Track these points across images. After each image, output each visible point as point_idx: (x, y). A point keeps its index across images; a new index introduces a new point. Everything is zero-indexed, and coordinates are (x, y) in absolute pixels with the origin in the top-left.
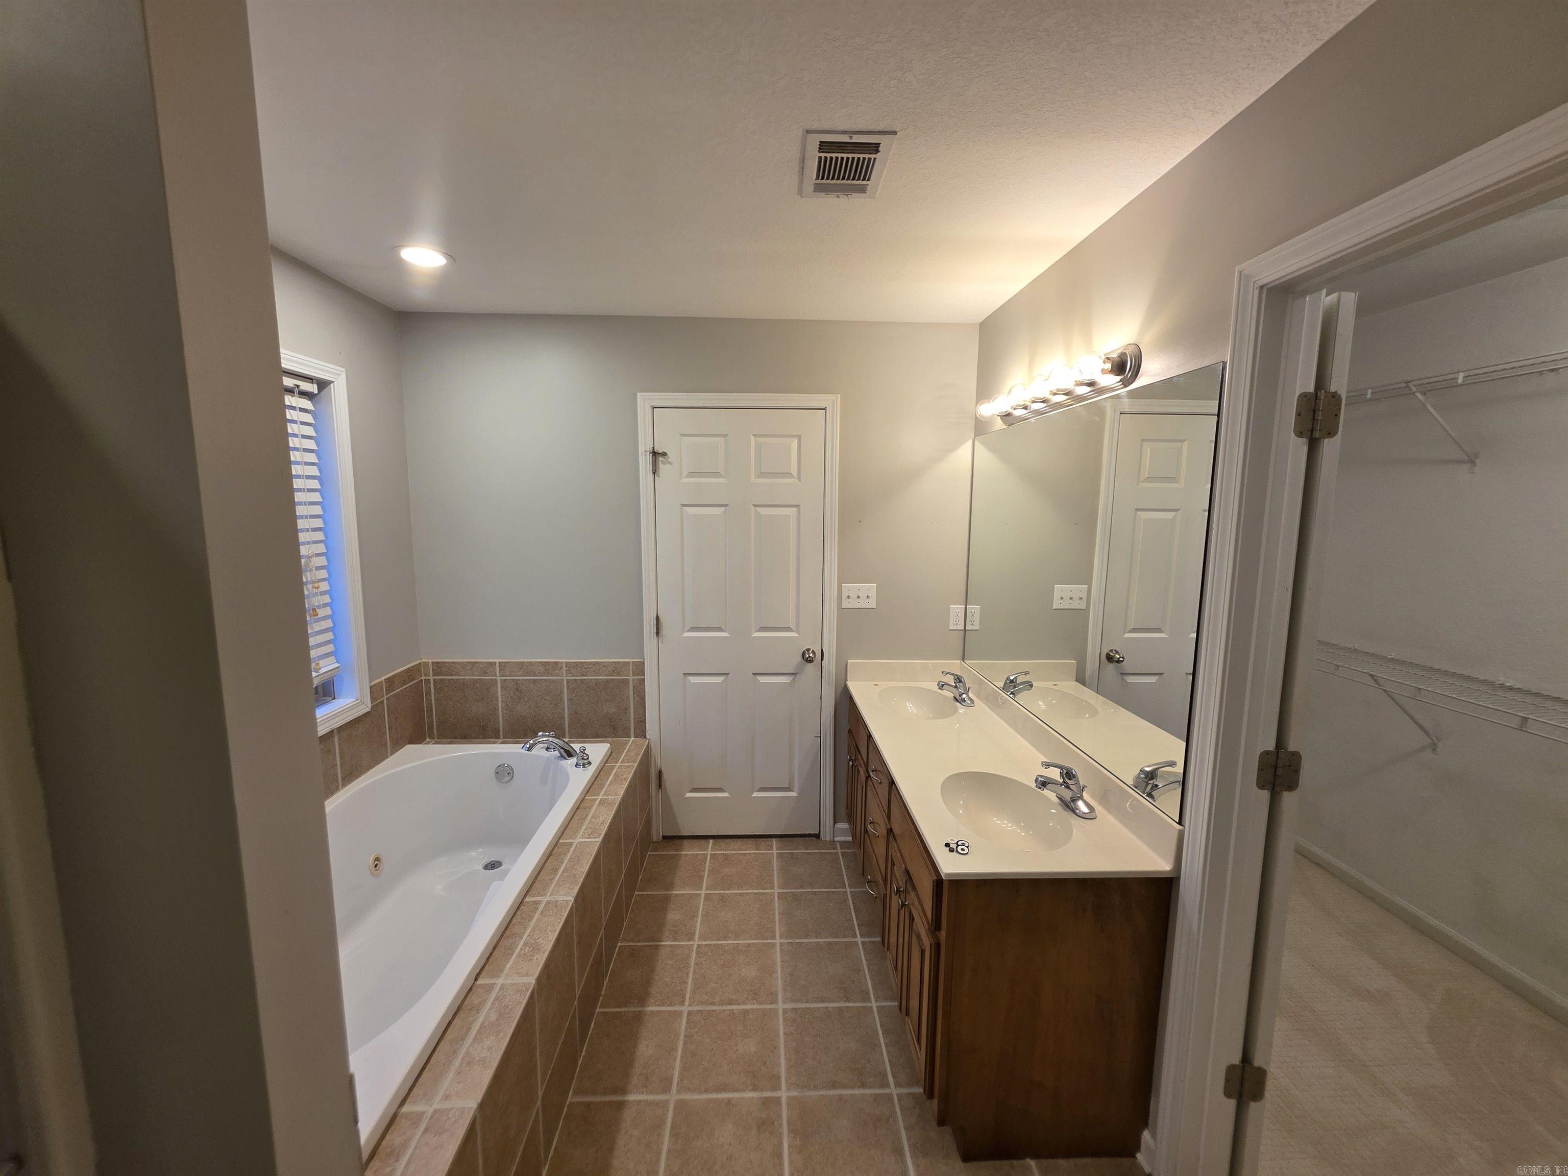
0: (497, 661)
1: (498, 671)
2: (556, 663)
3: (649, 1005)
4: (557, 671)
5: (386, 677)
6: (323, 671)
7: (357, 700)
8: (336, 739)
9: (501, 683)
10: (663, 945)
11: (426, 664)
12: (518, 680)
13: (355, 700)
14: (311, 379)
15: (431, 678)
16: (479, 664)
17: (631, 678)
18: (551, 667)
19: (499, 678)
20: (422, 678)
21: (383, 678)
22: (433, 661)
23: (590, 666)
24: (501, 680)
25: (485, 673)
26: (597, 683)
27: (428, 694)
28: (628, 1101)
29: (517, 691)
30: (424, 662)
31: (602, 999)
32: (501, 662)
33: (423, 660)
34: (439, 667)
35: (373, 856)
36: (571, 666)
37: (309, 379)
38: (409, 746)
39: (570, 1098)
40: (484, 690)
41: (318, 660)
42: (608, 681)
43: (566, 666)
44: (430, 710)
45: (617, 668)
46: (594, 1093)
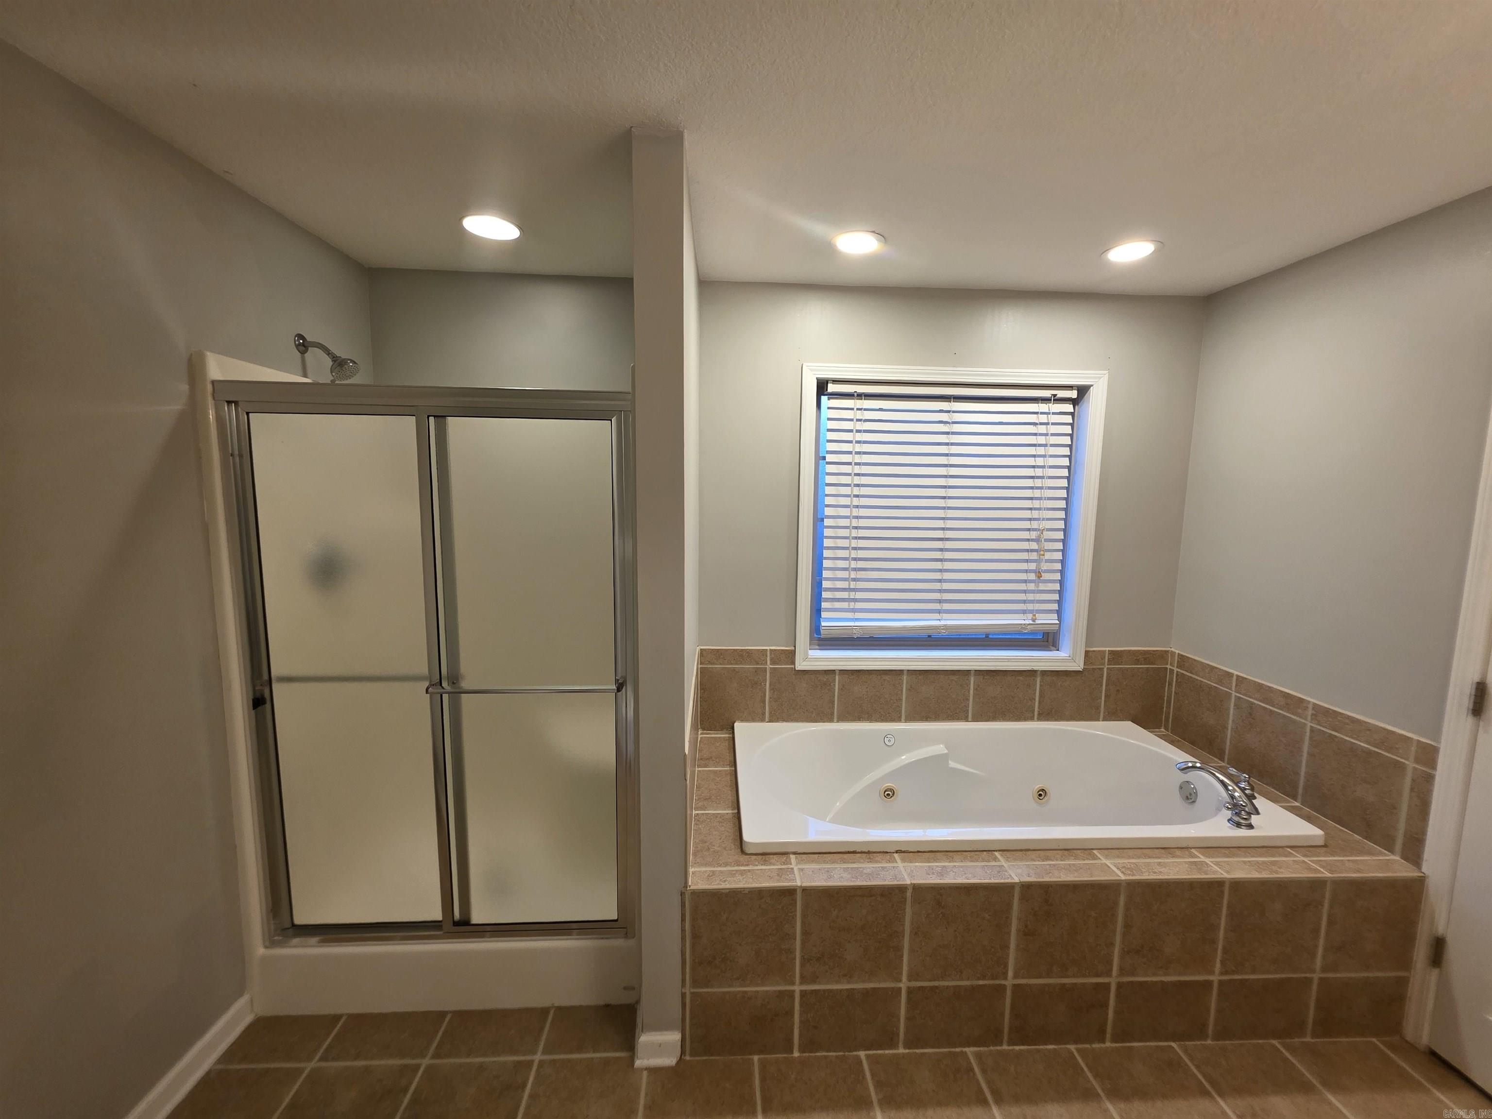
0: (1236, 673)
1: (1234, 684)
2: (1301, 700)
3: (1115, 1105)
4: (1300, 711)
5: (1110, 649)
6: (1038, 622)
7: (1070, 657)
8: (1038, 680)
9: (1235, 700)
10: (1216, 1102)
11: (1173, 653)
12: (1253, 703)
13: (1068, 656)
14: (1072, 387)
15: (1176, 669)
16: (1218, 670)
17: (1410, 764)
18: (1294, 703)
19: (1234, 694)
20: (1167, 666)
21: (1107, 649)
22: (1179, 652)
23: (1347, 721)
24: (1236, 696)
25: (1220, 682)
26: (1353, 749)
27: (1170, 684)
28: (991, 1109)
29: (1249, 714)
30: (1172, 651)
31: (1088, 1048)
32: (1239, 676)
33: (1172, 649)
34: (1183, 661)
35: (1041, 785)
36: (1320, 712)
37: (1070, 387)
38: (1130, 723)
39: (969, 1050)
40: (1218, 701)
41: (1036, 613)
42: (1369, 753)
43: (1313, 709)
44: (1169, 702)
45: (1388, 740)
46: (984, 1071)
